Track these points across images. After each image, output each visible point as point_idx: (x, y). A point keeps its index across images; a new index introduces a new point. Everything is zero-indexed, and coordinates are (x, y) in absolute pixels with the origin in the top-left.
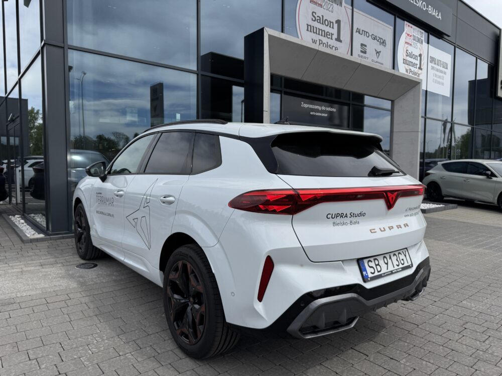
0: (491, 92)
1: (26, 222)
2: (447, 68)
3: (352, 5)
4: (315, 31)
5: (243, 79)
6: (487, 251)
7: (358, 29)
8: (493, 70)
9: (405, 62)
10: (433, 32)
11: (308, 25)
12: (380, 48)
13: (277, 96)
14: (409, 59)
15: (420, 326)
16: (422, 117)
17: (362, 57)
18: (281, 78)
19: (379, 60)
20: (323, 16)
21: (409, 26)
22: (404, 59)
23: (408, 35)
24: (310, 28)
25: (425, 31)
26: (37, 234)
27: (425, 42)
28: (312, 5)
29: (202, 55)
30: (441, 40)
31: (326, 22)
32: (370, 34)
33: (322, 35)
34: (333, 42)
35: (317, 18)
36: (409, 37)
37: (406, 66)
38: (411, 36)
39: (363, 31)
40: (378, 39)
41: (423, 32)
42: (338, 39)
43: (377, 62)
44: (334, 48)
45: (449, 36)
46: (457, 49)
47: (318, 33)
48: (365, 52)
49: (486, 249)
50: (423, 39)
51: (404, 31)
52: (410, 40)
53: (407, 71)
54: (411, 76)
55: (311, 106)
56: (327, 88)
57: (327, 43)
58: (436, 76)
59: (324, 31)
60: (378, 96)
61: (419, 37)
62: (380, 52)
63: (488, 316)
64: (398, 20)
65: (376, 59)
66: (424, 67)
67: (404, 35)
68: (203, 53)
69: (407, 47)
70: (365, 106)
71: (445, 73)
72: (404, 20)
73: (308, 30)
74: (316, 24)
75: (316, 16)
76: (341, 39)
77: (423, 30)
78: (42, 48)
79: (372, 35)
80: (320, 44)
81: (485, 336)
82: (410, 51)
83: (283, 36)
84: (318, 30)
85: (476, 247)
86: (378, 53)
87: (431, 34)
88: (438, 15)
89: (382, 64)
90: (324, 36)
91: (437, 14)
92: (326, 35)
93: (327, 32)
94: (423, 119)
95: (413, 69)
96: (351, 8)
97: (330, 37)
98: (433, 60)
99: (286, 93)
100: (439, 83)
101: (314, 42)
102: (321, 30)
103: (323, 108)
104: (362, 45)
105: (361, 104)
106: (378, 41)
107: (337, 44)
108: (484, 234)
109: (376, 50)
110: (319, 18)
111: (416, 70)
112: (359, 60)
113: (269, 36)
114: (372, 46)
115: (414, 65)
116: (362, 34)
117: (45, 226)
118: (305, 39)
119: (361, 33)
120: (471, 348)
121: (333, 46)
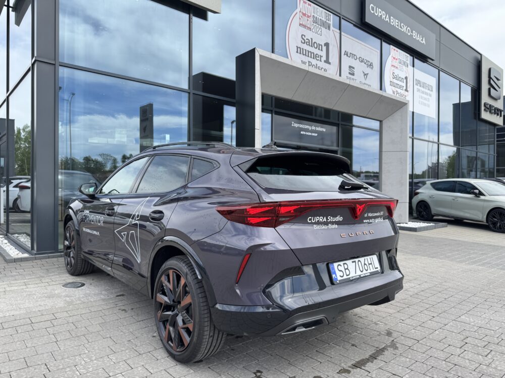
0: (475, 114)
1: (9, 242)
2: (432, 91)
3: (340, 29)
4: (304, 53)
5: (234, 98)
6: (480, 267)
7: (345, 51)
8: (476, 92)
9: (392, 84)
10: (417, 55)
11: (297, 47)
12: (368, 70)
13: (268, 116)
14: (395, 81)
15: (420, 342)
16: (410, 137)
17: (350, 78)
18: (272, 98)
19: (367, 82)
20: (312, 39)
21: (394, 50)
22: (391, 82)
23: (394, 58)
24: (299, 50)
25: (411, 55)
26: (21, 253)
27: (410, 65)
28: (302, 28)
29: (194, 74)
30: (425, 64)
31: (315, 45)
32: (358, 57)
33: (311, 57)
34: (322, 64)
35: (306, 41)
36: (395, 61)
37: (393, 88)
38: (396, 59)
39: (350, 53)
40: (365, 61)
41: (409, 55)
42: (327, 61)
43: (364, 84)
44: (323, 70)
45: (433, 60)
46: (440, 72)
47: (307, 55)
48: (353, 74)
49: (479, 265)
50: (408, 62)
51: (390, 54)
52: (396, 63)
53: (394, 92)
54: (397, 97)
55: (301, 126)
56: (316, 108)
57: (317, 65)
58: (422, 97)
59: (313, 53)
60: (367, 116)
61: (405, 60)
62: (368, 74)
63: (488, 330)
64: (384, 44)
65: (364, 81)
66: (410, 89)
67: (390, 59)
68: (194, 73)
69: (393, 70)
70: (354, 126)
71: (430, 95)
72: (390, 44)
73: (297, 52)
74: (305, 47)
75: (305, 39)
76: (330, 61)
77: (408, 54)
78: (33, 65)
79: (360, 57)
80: (309, 65)
81: (487, 350)
82: (396, 74)
83: (274, 56)
84: (307, 52)
85: (469, 264)
86: (366, 75)
87: (416, 58)
88: (422, 40)
89: (369, 85)
90: (314, 58)
91: (421, 38)
92: (315, 56)
93: (316, 54)
94: (411, 140)
95: (399, 91)
96: (339, 31)
97: (319, 59)
98: (419, 82)
99: (277, 113)
100: (425, 105)
101: (304, 63)
102: (311, 52)
103: (313, 128)
104: (350, 67)
105: (350, 124)
106: (365, 63)
107: (326, 66)
108: (475, 251)
109: (363, 73)
110: (308, 41)
111: (403, 92)
112: (348, 82)
113: (261, 56)
114: (359, 68)
115: (401, 87)
116: (350, 57)
117: (30, 246)
118: (296, 60)
119: (349, 55)
120: (475, 363)
121: (322, 68)
